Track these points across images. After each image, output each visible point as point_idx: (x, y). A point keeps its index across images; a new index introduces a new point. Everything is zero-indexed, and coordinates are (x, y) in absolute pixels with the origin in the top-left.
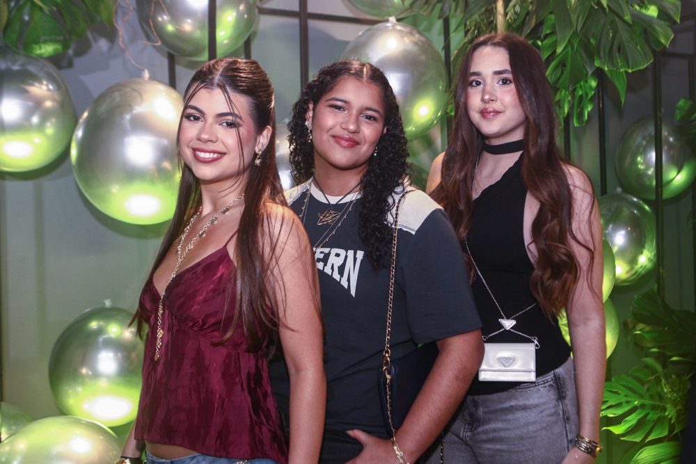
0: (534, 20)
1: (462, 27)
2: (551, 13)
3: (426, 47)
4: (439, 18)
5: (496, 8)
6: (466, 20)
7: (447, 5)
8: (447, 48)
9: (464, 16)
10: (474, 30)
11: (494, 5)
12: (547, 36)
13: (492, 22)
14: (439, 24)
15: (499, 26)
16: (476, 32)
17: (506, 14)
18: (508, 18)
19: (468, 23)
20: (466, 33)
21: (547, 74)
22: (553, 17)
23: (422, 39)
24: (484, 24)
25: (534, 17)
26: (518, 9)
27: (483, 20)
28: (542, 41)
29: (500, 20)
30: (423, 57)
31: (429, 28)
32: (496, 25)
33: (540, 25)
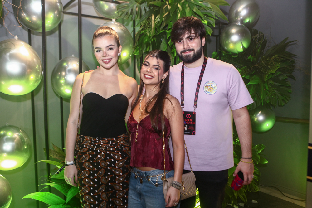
0: (165, 24)
1: (139, 24)
2: (171, 21)
3: (126, 31)
4: (131, 20)
5: (151, 18)
6: (141, 22)
7: (134, 16)
8: (134, 31)
9: (140, 20)
10: (143, 26)
11: (151, 17)
12: (169, 29)
13: (150, 23)
14: (131, 23)
15: (152, 25)
16: (144, 26)
17: (155, 21)
18: (156, 22)
19: (141, 23)
20: (141, 26)
21: (169, 43)
22: (171, 23)
23: (125, 28)
24: (147, 24)
25: (165, 22)
26: (159, 20)
27: (147, 22)
28: (168, 31)
29: (153, 22)
30: (125, 35)
31: (128, 25)
32: (151, 24)
33: (167, 25)
